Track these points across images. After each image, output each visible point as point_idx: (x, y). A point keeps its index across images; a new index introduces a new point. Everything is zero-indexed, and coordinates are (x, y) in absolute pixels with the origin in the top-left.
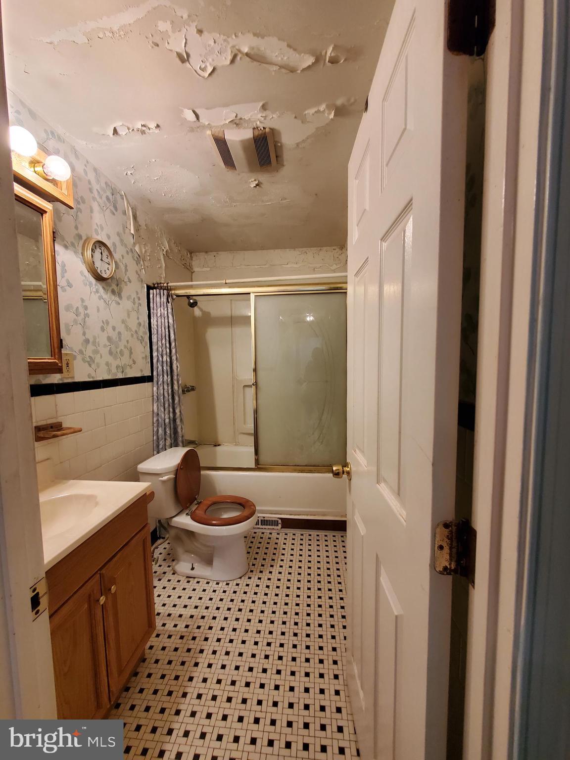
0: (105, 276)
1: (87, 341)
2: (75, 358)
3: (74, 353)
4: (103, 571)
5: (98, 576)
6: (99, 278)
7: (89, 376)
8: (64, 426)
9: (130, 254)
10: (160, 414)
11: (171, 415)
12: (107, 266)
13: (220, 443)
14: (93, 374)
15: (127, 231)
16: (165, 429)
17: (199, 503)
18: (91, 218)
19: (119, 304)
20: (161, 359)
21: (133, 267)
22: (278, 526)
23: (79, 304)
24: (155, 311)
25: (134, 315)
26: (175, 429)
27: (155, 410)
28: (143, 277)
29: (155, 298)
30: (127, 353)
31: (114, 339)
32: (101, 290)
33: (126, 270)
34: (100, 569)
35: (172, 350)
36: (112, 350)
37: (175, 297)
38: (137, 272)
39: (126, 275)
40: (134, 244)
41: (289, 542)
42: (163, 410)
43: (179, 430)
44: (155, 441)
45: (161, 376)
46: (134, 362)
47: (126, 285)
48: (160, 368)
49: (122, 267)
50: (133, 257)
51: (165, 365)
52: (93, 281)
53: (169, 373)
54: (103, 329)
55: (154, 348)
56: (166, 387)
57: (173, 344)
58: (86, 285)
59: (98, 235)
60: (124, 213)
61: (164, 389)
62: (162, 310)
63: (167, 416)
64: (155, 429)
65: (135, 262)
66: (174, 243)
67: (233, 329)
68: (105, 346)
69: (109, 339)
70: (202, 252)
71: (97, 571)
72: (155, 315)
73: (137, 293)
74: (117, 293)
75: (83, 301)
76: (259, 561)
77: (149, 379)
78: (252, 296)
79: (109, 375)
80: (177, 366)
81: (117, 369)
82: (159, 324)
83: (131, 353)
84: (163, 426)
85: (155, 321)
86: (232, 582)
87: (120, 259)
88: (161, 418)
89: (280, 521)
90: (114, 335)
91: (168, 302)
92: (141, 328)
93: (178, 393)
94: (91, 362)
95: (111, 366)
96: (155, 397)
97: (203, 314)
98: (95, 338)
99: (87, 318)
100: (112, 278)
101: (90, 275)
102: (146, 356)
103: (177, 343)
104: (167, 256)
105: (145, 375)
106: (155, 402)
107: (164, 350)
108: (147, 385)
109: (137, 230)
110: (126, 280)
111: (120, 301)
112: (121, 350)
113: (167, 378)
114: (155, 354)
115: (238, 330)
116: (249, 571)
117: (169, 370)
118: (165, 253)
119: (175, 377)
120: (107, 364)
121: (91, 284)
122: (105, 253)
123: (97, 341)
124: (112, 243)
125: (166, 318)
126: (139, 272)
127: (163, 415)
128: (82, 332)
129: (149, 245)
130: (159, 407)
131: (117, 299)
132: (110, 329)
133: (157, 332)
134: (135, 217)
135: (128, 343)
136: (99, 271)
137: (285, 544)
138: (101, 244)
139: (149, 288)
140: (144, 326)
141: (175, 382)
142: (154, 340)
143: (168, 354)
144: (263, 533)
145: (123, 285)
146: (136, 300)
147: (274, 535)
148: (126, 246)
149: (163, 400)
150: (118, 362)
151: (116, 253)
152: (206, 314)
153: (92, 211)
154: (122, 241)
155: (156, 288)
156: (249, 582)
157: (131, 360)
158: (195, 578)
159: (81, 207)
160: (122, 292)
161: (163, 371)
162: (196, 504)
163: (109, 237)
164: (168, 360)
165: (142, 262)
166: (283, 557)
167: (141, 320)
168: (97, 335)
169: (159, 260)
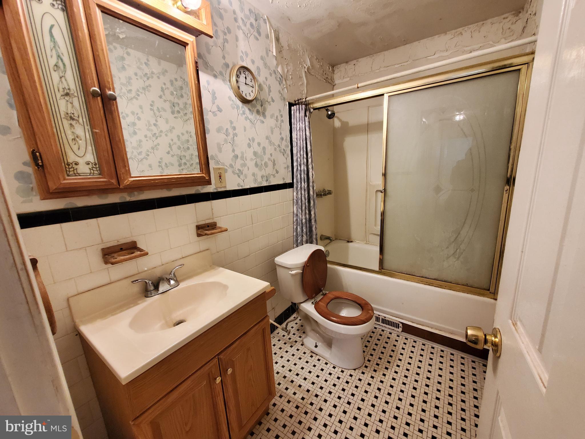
0: (249, 98)
1: (236, 157)
2: (226, 171)
3: (226, 167)
4: (221, 356)
5: (216, 360)
6: (245, 101)
7: (239, 185)
8: (218, 225)
9: (273, 75)
10: (298, 214)
11: (307, 216)
12: (251, 89)
13: (352, 240)
14: (242, 183)
15: (270, 53)
16: (302, 227)
17: (324, 295)
18: (237, 46)
19: (263, 122)
20: (299, 168)
21: (275, 87)
22: (398, 328)
23: (228, 126)
24: (295, 126)
25: (277, 131)
26: (311, 227)
27: (295, 212)
28: (286, 96)
29: (295, 114)
30: (270, 164)
31: (259, 153)
32: (247, 111)
33: (270, 91)
34: (218, 355)
35: (309, 159)
36: (258, 163)
37: (312, 110)
38: (279, 92)
39: (269, 95)
40: (277, 65)
41: (408, 348)
42: (300, 212)
43: (314, 229)
44: (295, 236)
45: (300, 183)
46: (277, 172)
47: (270, 105)
48: (299, 176)
49: (266, 88)
50: (276, 78)
51: (303, 173)
52: (240, 104)
53: (306, 180)
54: (249, 146)
55: (295, 158)
56: (303, 192)
57: (309, 155)
58: (233, 108)
59: (243, 62)
60: (267, 37)
61: (301, 194)
62: (301, 124)
63: (304, 217)
64: (295, 227)
65: (278, 82)
66: (316, 59)
67: (370, 136)
68: (252, 160)
69: (255, 153)
70: (344, 63)
71: (215, 356)
72: (295, 129)
73: (280, 111)
74: (261, 113)
75: (231, 122)
76: (375, 359)
77: (290, 185)
78: (386, 96)
79: (255, 184)
80: (313, 174)
81: (262, 179)
82: (299, 137)
83: (274, 164)
84: (301, 225)
85: (295, 134)
86: (347, 371)
87: (264, 82)
88: (299, 218)
89: (401, 325)
90: (259, 150)
91: (306, 115)
92: (284, 142)
93: (313, 197)
94: (239, 173)
95: (257, 177)
96: (295, 201)
97: (342, 124)
98: (242, 153)
99: (235, 138)
100: (256, 99)
101: (237, 100)
102: (288, 167)
103: (312, 154)
104: (308, 72)
105: (287, 182)
106: (295, 205)
107: (302, 160)
108: (289, 191)
109: (280, 50)
110: (270, 100)
111: (264, 120)
112: (266, 162)
113: (304, 185)
114: (295, 164)
115: (373, 136)
116: (364, 366)
117: (306, 178)
118: (306, 71)
119: (311, 184)
120: (254, 175)
121: (238, 107)
122: (249, 77)
123: (244, 156)
124: (256, 67)
125: (304, 131)
126: (282, 92)
127: (300, 216)
128: (232, 149)
129: (291, 64)
130: (298, 209)
131: (262, 118)
132: (255, 145)
133: (297, 144)
134: (277, 39)
135: (271, 156)
136: (244, 95)
137: (403, 349)
138: (245, 69)
139: (291, 105)
140: (286, 140)
141: (311, 188)
142: (295, 152)
143: (305, 164)
144: (383, 331)
145: (267, 105)
146: (279, 117)
147: (394, 336)
148: (269, 69)
149: (300, 204)
150: (263, 173)
151: (260, 76)
152: (345, 125)
153: (237, 39)
154: (265, 64)
155: (296, 104)
156: (362, 377)
157: (275, 170)
158: (317, 355)
159: (227, 38)
160: (266, 112)
161: (301, 178)
162: (322, 295)
163: (253, 62)
164: (305, 169)
165: (284, 82)
166: (399, 363)
167: (283, 135)
168: (244, 151)
169: (301, 77)
